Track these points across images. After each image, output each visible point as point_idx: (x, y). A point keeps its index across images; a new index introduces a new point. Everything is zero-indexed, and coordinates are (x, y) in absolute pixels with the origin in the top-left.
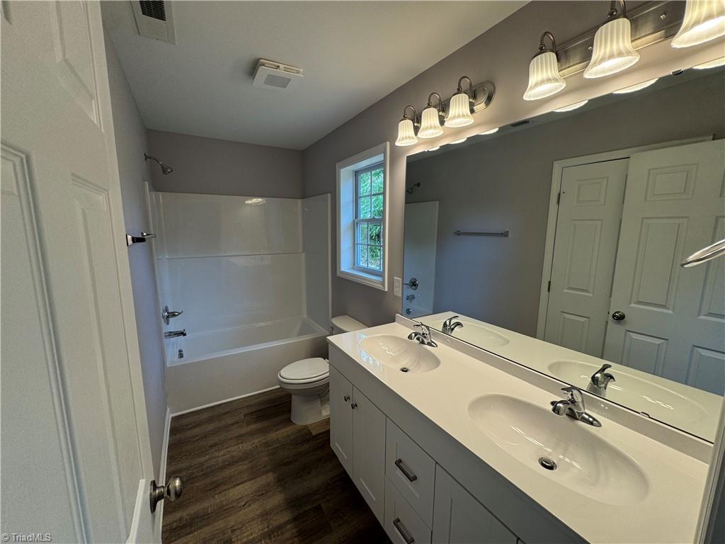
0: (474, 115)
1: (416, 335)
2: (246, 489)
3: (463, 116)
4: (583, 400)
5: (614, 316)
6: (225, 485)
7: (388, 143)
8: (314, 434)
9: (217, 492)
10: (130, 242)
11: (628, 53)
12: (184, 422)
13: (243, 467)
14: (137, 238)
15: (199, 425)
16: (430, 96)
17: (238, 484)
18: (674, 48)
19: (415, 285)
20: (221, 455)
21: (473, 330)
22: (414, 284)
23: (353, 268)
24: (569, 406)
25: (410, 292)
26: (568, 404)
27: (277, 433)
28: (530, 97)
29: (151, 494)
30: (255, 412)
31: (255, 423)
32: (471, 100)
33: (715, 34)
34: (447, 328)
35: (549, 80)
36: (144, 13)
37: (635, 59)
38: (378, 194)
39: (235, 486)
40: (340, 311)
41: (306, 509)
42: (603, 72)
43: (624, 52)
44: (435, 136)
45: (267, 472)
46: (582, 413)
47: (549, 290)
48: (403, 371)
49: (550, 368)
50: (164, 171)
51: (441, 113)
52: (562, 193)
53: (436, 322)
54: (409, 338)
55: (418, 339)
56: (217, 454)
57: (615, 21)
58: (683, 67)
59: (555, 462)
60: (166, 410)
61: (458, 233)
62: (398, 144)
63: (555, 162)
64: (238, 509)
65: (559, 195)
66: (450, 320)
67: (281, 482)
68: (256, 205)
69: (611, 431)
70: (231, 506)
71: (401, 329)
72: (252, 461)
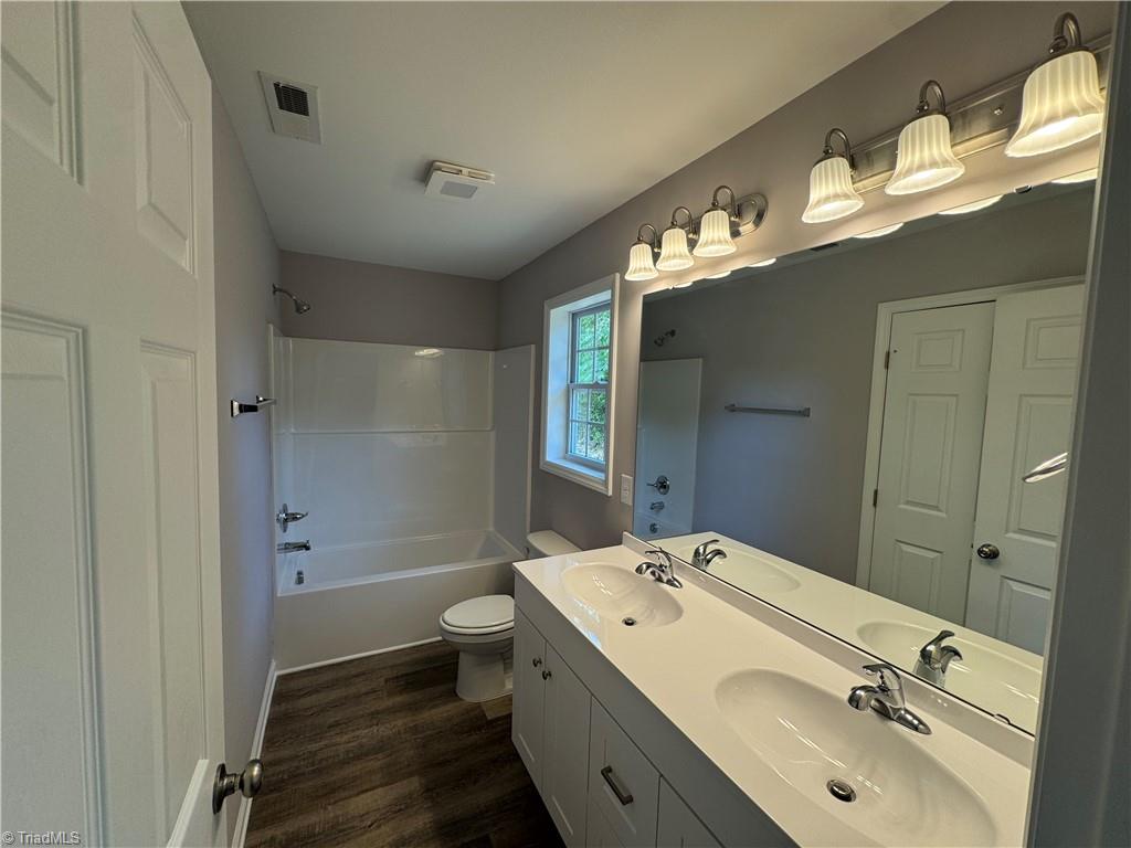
0: (737, 239)
1: (648, 567)
2: (376, 801)
3: (720, 242)
4: (901, 688)
5: (980, 552)
6: (344, 789)
7: (618, 275)
8: (489, 718)
9: (332, 801)
10: (236, 411)
11: (946, 163)
12: (293, 685)
13: (375, 763)
14: (245, 406)
15: (317, 691)
16: (675, 212)
17: (367, 791)
18: (1012, 158)
19: (665, 487)
20: (344, 742)
21: (742, 563)
22: (663, 485)
23: (565, 458)
24: (877, 696)
25: (658, 497)
26: (876, 692)
27: (433, 711)
28: (813, 218)
29: (215, 785)
30: (402, 676)
31: (401, 693)
32: (732, 219)
33: (1070, 138)
34: (700, 559)
35: (837, 196)
36: (281, 108)
37: (959, 171)
38: (604, 348)
39: (358, 794)
40: (541, 524)
41: (466, 840)
42: (916, 186)
43: (939, 161)
44: (682, 268)
45: (411, 775)
46: (899, 709)
47: (875, 504)
48: (627, 624)
49: (861, 632)
50: (299, 309)
51: (691, 236)
52: (892, 351)
53: (682, 547)
54: (637, 570)
55: (653, 573)
56: (338, 739)
57: (925, 119)
58: (1033, 181)
59: (854, 788)
60: (270, 663)
61: (732, 409)
62: (628, 277)
63: (880, 305)
64: (359, 832)
65: (888, 354)
66: (706, 545)
67: (431, 792)
68: (431, 358)
69: (945, 742)
70: (350, 825)
71: (627, 555)
72: (390, 755)
